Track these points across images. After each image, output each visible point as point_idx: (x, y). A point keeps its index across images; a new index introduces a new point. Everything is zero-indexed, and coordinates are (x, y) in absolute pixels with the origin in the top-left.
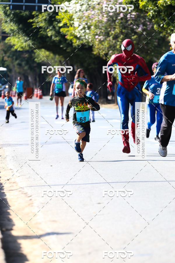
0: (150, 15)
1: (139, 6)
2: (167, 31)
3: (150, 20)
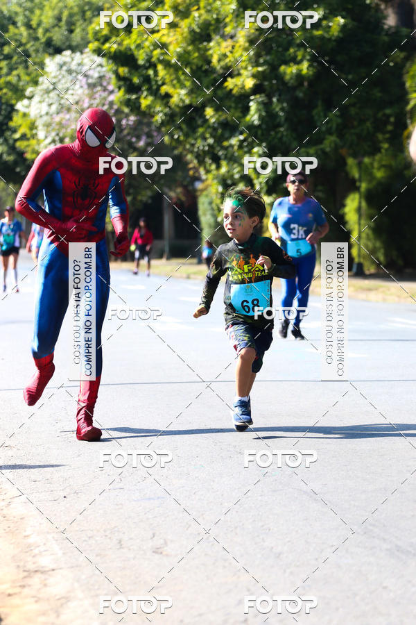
0: (157, 121)
1: (140, 106)
2: (185, 146)
3: (159, 129)
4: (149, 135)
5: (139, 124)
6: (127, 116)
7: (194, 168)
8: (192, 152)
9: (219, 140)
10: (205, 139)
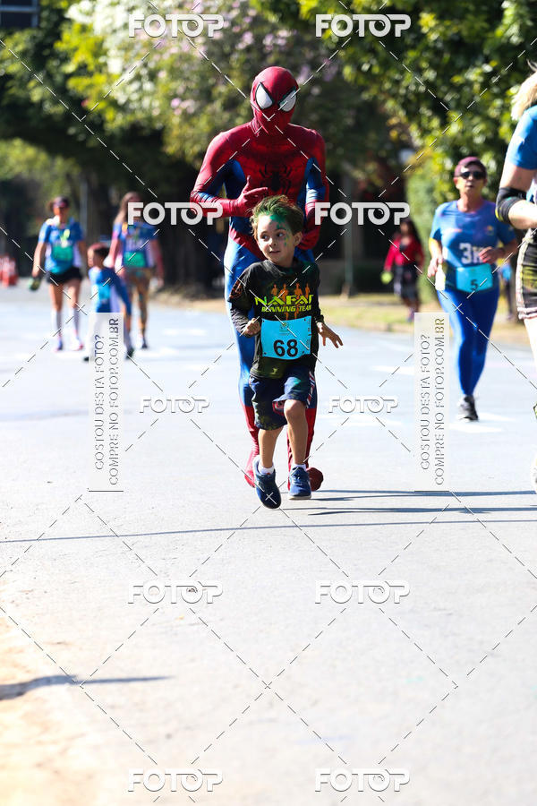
1: (298, 10)
2: (381, 84)
4: (314, 65)
5: (296, 43)
6: (274, 29)
7: (400, 125)
8: (395, 96)
9: (446, 73)
10: (419, 71)
